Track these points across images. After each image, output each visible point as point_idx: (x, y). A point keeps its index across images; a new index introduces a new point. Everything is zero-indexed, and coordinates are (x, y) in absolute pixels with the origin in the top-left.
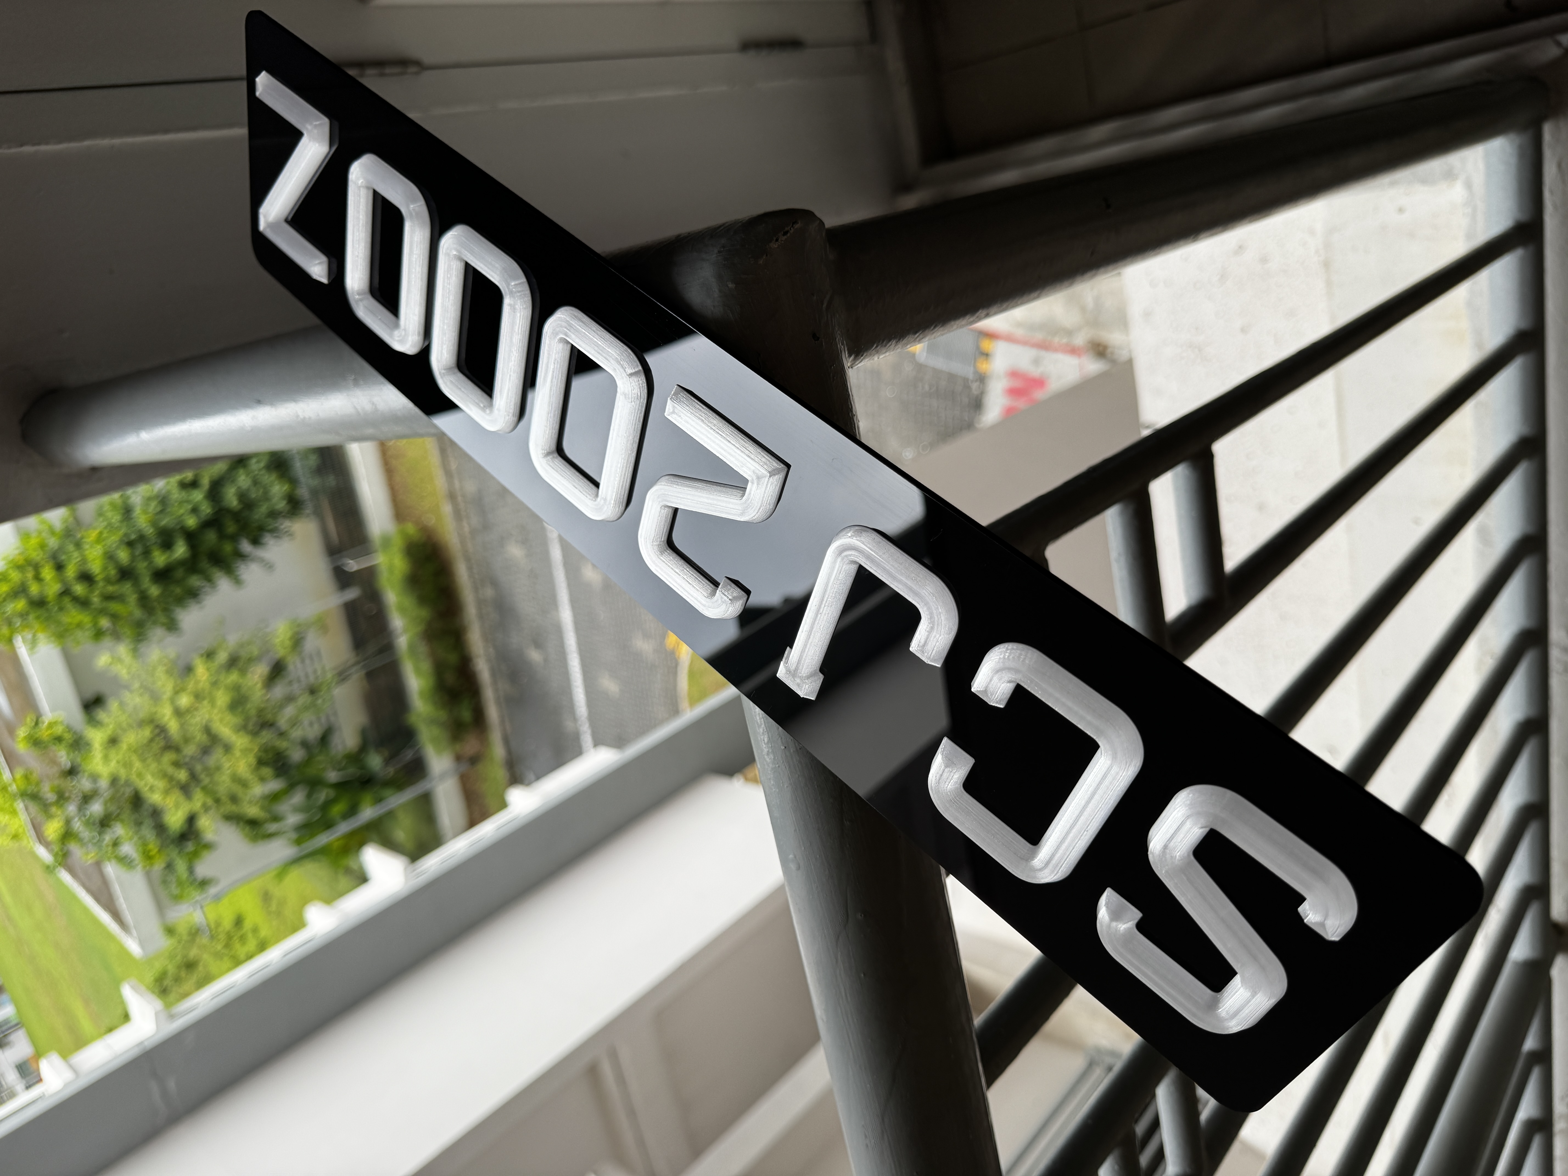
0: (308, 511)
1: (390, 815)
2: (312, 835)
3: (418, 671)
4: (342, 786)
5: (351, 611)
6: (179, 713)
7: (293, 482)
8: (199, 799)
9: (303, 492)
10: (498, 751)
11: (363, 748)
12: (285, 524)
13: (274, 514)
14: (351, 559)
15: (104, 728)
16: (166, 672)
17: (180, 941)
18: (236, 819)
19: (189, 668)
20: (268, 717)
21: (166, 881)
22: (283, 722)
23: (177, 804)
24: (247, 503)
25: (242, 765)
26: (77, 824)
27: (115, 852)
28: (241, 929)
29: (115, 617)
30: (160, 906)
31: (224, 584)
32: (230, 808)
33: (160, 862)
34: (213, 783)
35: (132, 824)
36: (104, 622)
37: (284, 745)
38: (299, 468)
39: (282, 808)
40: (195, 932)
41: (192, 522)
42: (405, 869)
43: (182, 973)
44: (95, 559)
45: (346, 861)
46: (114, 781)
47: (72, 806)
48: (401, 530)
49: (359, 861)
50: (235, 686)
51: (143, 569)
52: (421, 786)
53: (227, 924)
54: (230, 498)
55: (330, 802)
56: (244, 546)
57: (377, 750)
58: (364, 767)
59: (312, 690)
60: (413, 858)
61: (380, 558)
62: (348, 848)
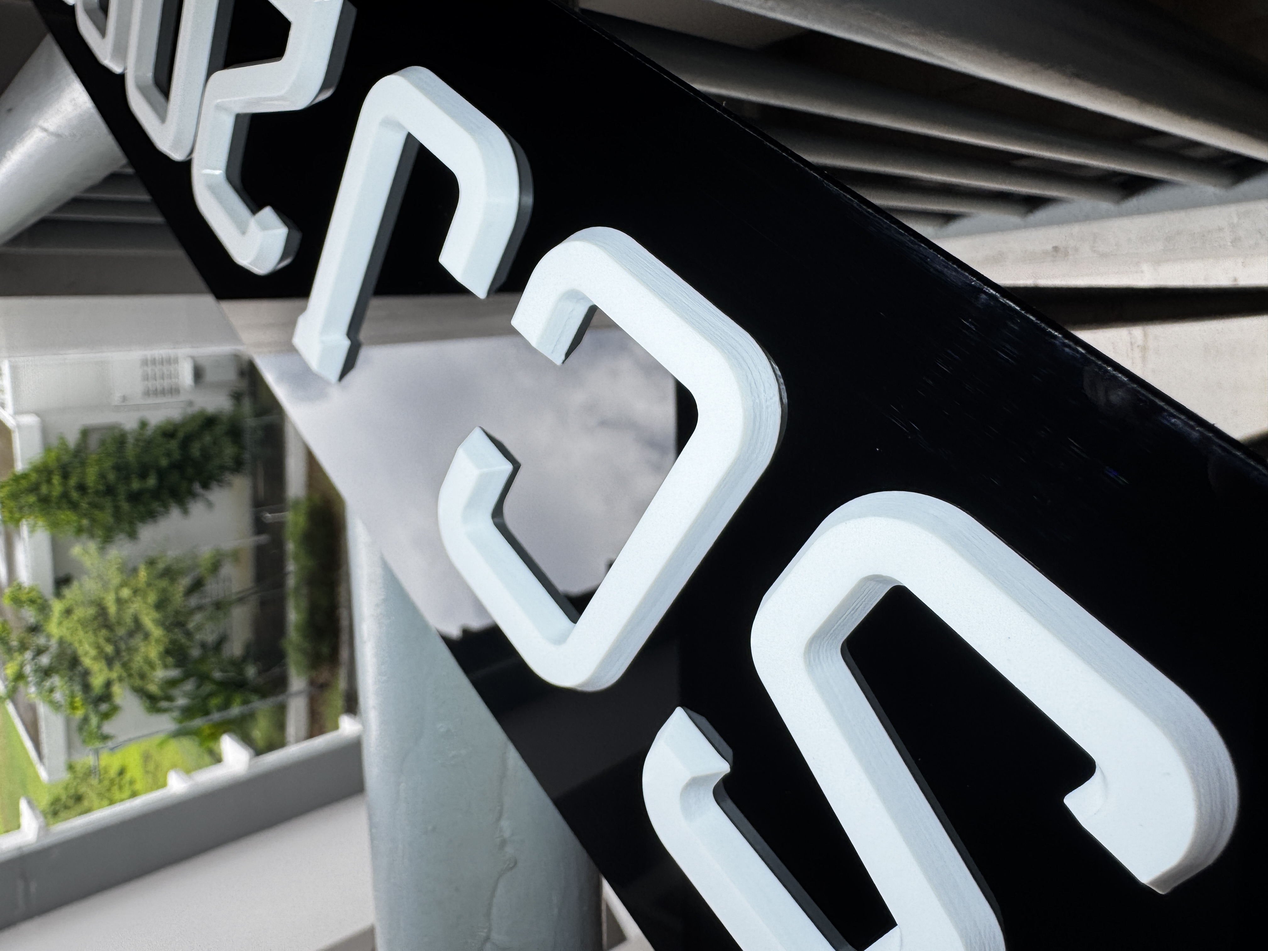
0: (247, 471)
1: (250, 715)
2: (192, 717)
3: (297, 607)
4: (222, 685)
5: (260, 552)
6: (119, 601)
7: (242, 447)
8: (117, 671)
9: (247, 456)
11: (245, 659)
12: (227, 476)
13: (222, 468)
14: (270, 513)
15: (64, 601)
16: (118, 569)
17: (75, 778)
18: (142, 693)
19: (135, 570)
20: (182, 619)
21: (81, 729)
22: (191, 625)
23: (101, 670)
24: (206, 456)
25: (153, 652)
26: (28, 669)
27: (49, 696)
28: (122, 779)
29: (93, 521)
30: (70, 746)
31: (175, 512)
32: (138, 682)
33: (79, 714)
34: (130, 660)
35: (66, 679)
36: (85, 522)
37: (188, 643)
38: (248, 438)
39: (175, 692)
40: (90, 772)
41: (164, 462)
42: (251, 760)
43: (71, 802)
44: (91, 476)
45: (211, 744)
46: (61, 642)
47: (28, 655)
48: (309, 498)
49: (219, 745)
50: (164, 591)
51: (122, 490)
52: (280, 698)
53: (113, 772)
54: (195, 450)
55: (210, 695)
56: (196, 487)
57: (254, 662)
58: (241, 673)
59: (218, 605)
60: (259, 753)
61: (289, 516)
62: (215, 735)
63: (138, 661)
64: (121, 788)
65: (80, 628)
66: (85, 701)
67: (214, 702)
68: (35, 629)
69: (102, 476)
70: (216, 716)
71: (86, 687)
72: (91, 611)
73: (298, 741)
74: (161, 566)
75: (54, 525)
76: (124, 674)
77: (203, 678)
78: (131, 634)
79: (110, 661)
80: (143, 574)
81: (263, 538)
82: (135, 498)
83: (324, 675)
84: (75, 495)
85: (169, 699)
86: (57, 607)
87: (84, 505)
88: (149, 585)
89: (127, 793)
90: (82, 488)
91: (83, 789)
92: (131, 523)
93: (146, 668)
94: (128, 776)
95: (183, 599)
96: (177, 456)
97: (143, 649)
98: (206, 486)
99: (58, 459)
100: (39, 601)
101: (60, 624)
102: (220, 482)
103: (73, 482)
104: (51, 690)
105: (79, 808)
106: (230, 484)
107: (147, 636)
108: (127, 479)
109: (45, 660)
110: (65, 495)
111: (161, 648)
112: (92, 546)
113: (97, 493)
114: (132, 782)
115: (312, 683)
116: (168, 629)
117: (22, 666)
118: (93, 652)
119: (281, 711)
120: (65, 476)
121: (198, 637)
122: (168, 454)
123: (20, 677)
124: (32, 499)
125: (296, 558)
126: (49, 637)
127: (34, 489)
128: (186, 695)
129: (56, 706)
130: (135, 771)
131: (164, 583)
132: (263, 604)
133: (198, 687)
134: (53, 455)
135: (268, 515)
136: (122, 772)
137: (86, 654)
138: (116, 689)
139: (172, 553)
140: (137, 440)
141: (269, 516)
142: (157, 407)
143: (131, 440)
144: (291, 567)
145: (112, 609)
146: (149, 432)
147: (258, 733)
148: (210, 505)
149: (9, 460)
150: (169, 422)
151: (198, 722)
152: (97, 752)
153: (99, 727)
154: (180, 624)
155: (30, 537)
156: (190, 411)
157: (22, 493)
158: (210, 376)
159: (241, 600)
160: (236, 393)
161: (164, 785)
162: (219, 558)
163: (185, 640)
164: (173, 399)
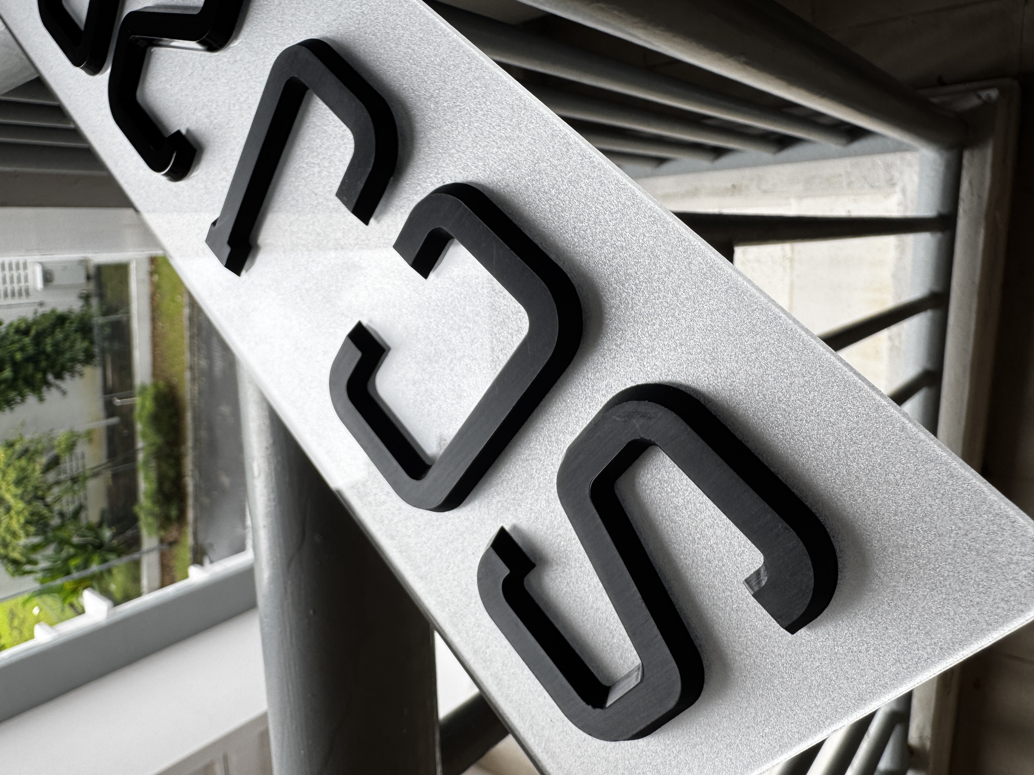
0: (96, 363)
1: (109, 571)
2: (53, 578)
3: (146, 478)
4: (81, 548)
5: (111, 431)
7: (92, 342)
9: (96, 350)
10: (189, 540)
11: (100, 525)
12: (79, 367)
13: (74, 360)
14: (119, 399)
18: (6, 560)
20: (40, 493)
22: (49, 499)
24: (58, 350)
25: (16, 523)
31: (31, 399)
37: (48, 513)
38: (96, 334)
39: (37, 556)
41: (19, 356)
42: (109, 610)
45: (74, 600)
48: (155, 385)
49: (81, 601)
50: (23, 470)
52: (136, 556)
54: (48, 346)
55: (71, 557)
56: (50, 377)
57: (110, 526)
58: (98, 536)
59: (74, 480)
60: (116, 603)
61: (137, 400)
62: (76, 591)
67: (74, 563)
70: (76, 575)
73: (151, 591)
74: (18, 447)
77: (63, 543)
80: (2, 456)
81: (114, 420)
83: (173, 533)
85: (32, 562)
88: (8, 465)
93: (9, 538)
95: (41, 475)
96: (31, 350)
98: (59, 376)
102: (72, 372)
106: (81, 375)
107: (8, 509)
111: (22, 520)
115: (162, 541)
116: (29, 503)
119: (136, 566)
121: (57, 508)
122: (22, 349)
125: (144, 436)
128: (48, 558)
131: (23, 462)
132: (115, 476)
133: (59, 550)
135: (119, 401)
139: (29, 436)
142: (9, 306)
144: (140, 444)
147: (115, 586)
148: (64, 392)
150: (23, 320)
151: (59, 582)
154: (41, 498)
156: (41, 310)
158: (58, 280)
160: (84, 294)
161: (31, 637)
162: (74, 439)
163: (45, 512)
164: (24, 300)
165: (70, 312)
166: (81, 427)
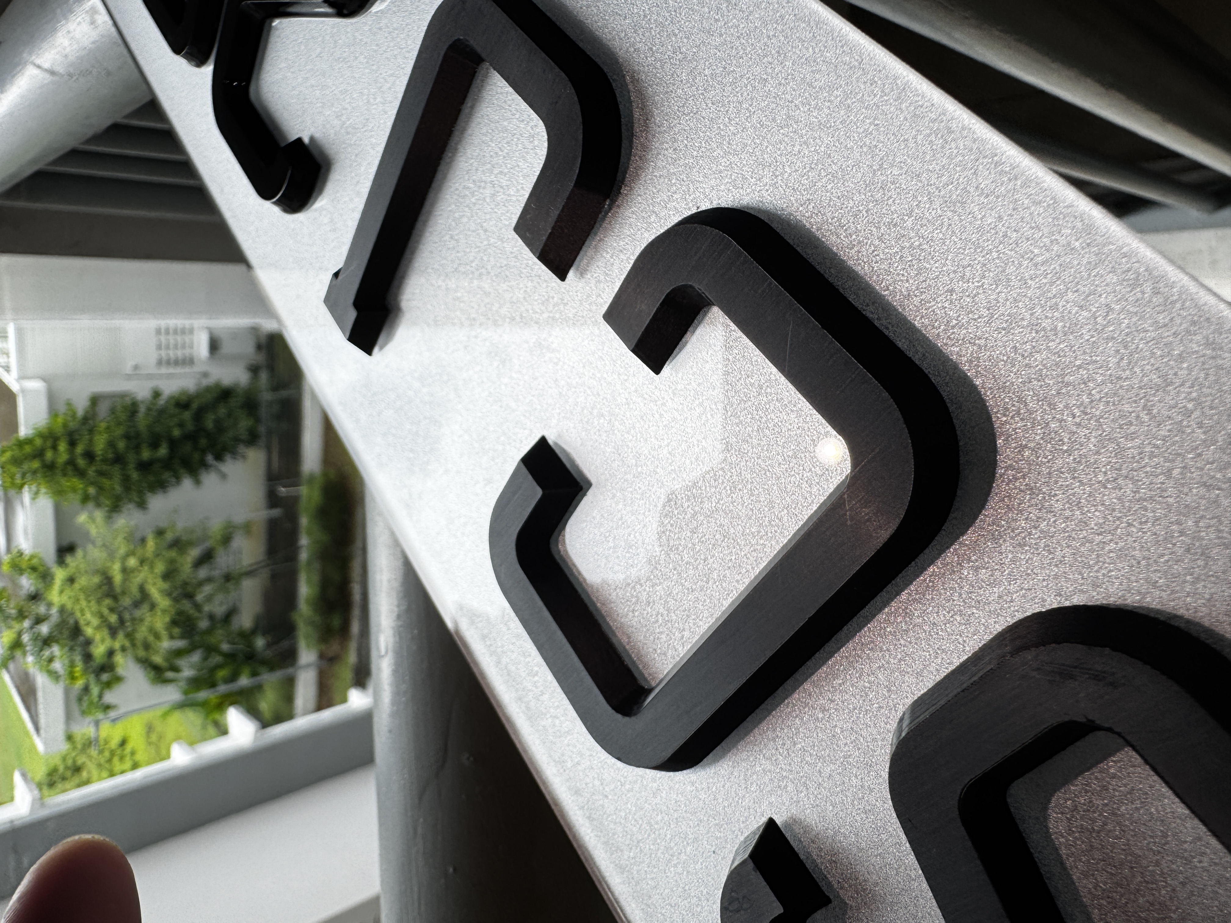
0: (261, 444)
1: (259, 688)
2: (198, 689)
3: (309, 581)
4: (231, 657)
5: (273, 525)
6: (125, 570)
7: (258, 420)
8: (120, 641)
9: (262, 429)
10: (352, 658)
11: (254, 632)
12: (242, 449)
13: (237, 440)
14: (283, 487)
15: (68, 570)
16: (125, 538)
17: (74, 748)
18: (146, 663)
19: (143, 540)
20: (189, 589)
21: (80, 700)
22: (199, 598)
23: (103, 641)
24: (220, 428)
25: (160, 622)
26: (26, 638)
27: (48, 666)
28: (123, 750)
29: (101, 489)
30: (69, 717)
31: (187, 483)
32: (141, 653)
33: (80, 683)
34: (134, 631)
35: (67, 649)
36: (92, 490)
37: (197, 614)
38: (263, 412)
39: (182, 663)
40: (89, 744)
41: (176, 433)
42: (257, 732)
43: (68, 774)
44: (100, 444)
45: (217, 716)
46: (62, 610)
47: (26, 624)
48: (325, 474)
49: (225, 719)
50: (172, 561)
51: (131, 458)
52: (290, 670)
53: (114, 743)
54: (209, 423)
55: (219, 667)
56: (210, 458)
57: (264, 635)
58: (250, 645)
59: (228, 577)
60: (265, 724)
61: (304, 491)
62: (221, 706)
63: (142, 633)
64: (122, 758)
65: (82, 597)
66: (85, 671)
67: (222, 674)
68: (35, 597)
69: (111, 444)
70: (223, 688)
71: (88, 657)
72: (96, 580)
73: (306, 713)
74: (169, 536)
75: (58, 493)
76: (127, 644)
77: (210, 650)
78: (137, 604)
79: (113, 632)
80: (151, 544)
81: (276, 512)
82: (144, 467)
83: (334, 647)
84: (81, 462)
85: (175, 669)
86: (60, 575)
87: (91, 472)
88: (157, 555)
89: (128, 764)
90: (89, 456)
91: (81, 760)
92: (141, 493)
93: (151, 638)
94: (129, 748)
95: (192, 569)
96: (190, 427)
97: (148, 619)
98: (219, 457)
99: (65, 426)
100: (41, 569)
101: (61, 592)
102: (234, 454)
103: (79, 449)
104: (51, 660)
105: (76, 780)
106: (244, 457)
107: (153, 607)
108: (137, 448)
109: (44, 629)
110: (71, 462)
111: (167, 619)
112: (99, 515)
113: (105, 461)
114: (133, 753)
115: (322, 656)
116: (176, 600)
117: (20, 634)
118: (95, 622)
119: (290, 683)
120: (72, 444)
121: (207, 608)
122: (181, 425)
123: (17, 645)
124: (36, 464)
125: (309, 533)
126: (50, 605)
127: (39, 454)
128: (192, 666)
129: (54, 676)
130: (137, 741)
131: (173, 554)
132: (274, 577)
133: (205, 659)
134: (60, 420)
135: (283, 489)
136: (123, 743)
137: (88, 624)
138: (119, 659)
139: (182, 524)
140: (149, 409)
141: (282, 491)
142: (170, 376)
143: (142, 409)
144: (304, 541)
145: (118, 578)
146: (162, 402)
147: (265, 705)
148: (224, 476)
149: (13, 425)
150: (184, 392)
151: (203, 695)
152: (97, 723)
153: (100, 696)
154: (190, 596)
155: (31, 504)
156: (205, 382)
157: (26, 459)
158: (227, 348)
159: (250, 573)
160: (252, 365)
161: (168, 756)
162: (231, 530)
163: (192, 612)
164: (187, 370)
165: (237, 385)
166: (240, 517)
